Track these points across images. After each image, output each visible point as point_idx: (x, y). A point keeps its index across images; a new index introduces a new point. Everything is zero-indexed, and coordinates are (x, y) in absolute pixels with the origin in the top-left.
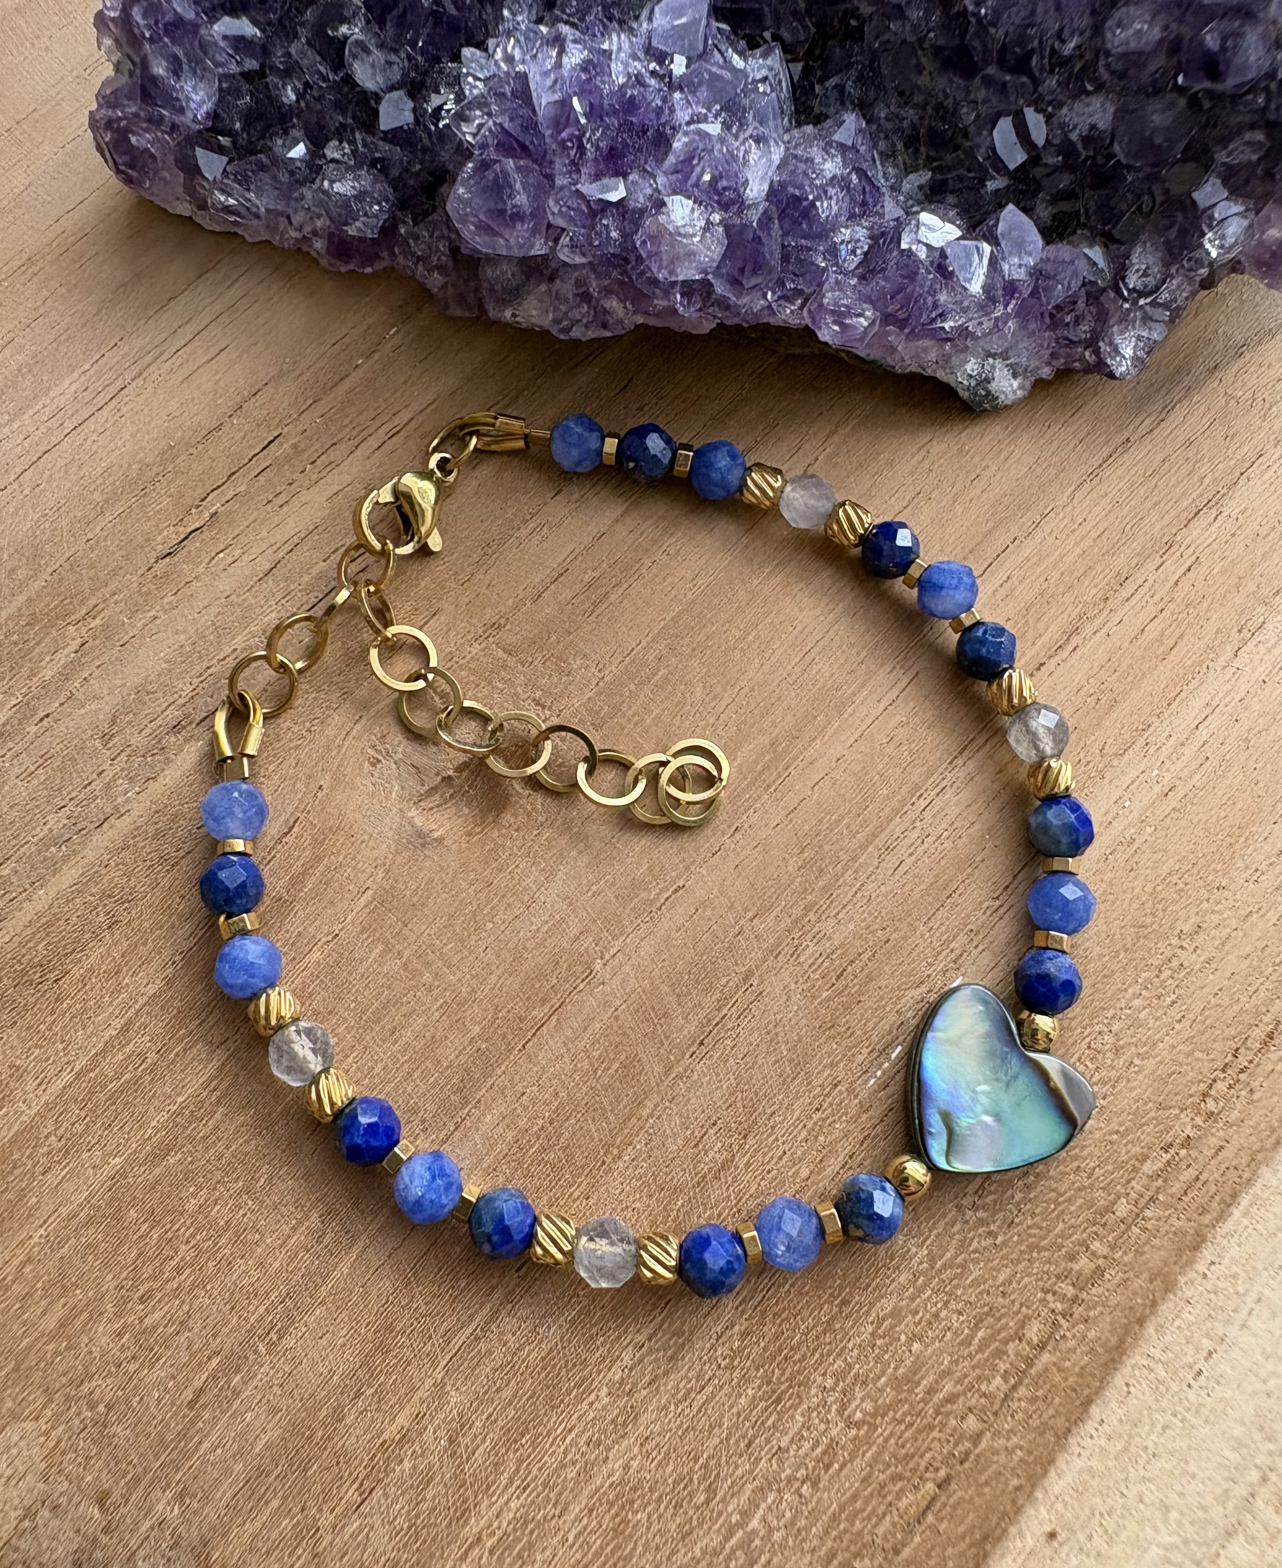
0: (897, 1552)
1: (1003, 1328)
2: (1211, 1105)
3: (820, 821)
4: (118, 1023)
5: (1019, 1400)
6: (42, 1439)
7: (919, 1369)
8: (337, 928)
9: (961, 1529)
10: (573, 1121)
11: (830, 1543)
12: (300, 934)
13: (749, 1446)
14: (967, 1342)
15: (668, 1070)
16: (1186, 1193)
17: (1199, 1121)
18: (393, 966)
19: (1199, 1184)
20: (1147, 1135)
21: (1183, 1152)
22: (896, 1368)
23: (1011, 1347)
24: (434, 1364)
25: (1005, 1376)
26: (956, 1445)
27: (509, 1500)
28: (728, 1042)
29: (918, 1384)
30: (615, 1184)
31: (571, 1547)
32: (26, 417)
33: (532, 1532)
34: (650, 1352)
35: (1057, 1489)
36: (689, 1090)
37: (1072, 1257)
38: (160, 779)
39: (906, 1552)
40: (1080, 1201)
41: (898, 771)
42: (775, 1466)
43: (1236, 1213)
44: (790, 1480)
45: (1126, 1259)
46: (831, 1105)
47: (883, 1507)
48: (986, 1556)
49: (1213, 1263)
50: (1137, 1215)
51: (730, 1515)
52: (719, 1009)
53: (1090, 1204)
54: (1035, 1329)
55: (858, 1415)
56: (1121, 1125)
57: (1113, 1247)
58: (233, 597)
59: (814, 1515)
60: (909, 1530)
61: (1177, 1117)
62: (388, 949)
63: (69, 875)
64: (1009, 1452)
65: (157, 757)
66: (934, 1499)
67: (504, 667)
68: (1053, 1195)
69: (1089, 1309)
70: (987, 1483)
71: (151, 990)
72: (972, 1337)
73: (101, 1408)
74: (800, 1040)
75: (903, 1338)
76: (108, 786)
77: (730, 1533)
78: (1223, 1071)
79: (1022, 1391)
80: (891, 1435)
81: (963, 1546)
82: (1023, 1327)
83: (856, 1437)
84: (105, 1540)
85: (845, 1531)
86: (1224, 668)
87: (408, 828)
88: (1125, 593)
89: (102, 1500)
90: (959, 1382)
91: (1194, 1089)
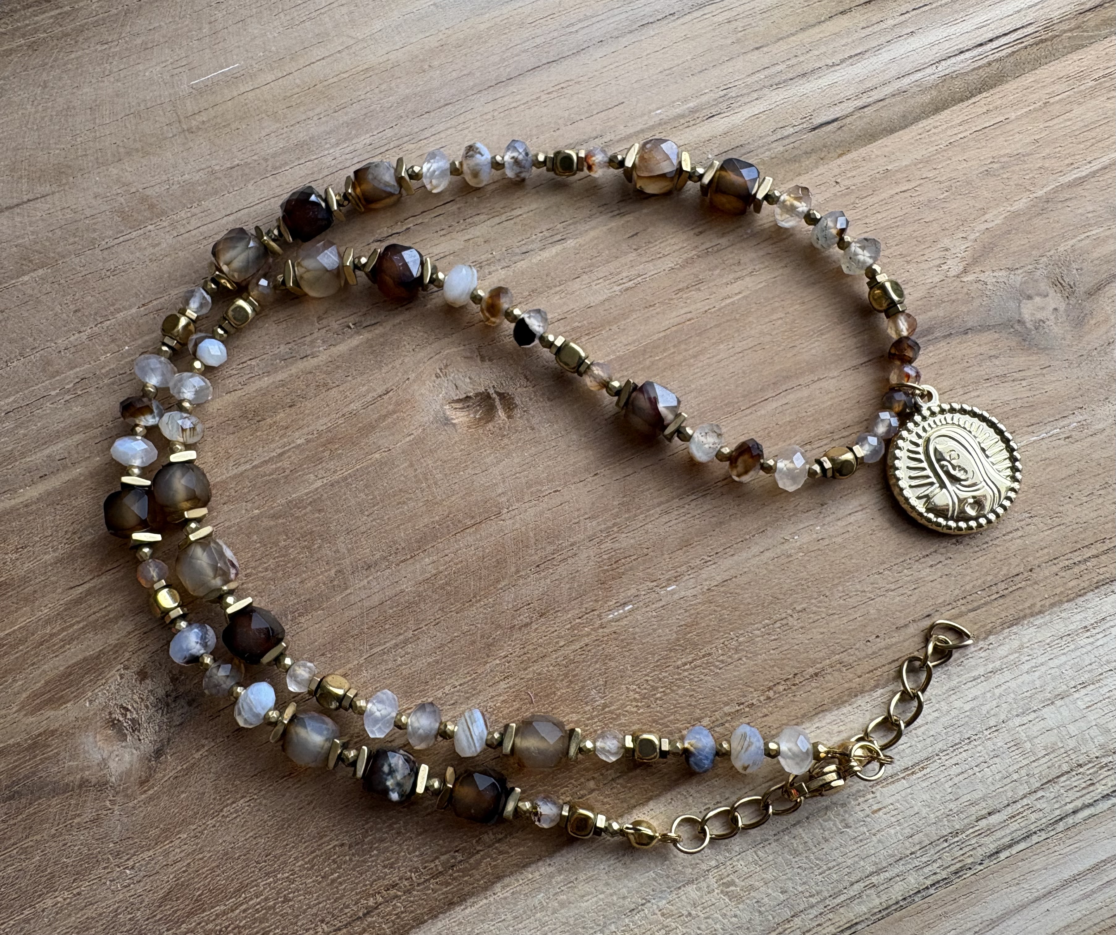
2: (771, 694)
4: (279, 451)
8: (392, 447)
10: (464, 577)
12: (373, 443)
15: (517, 572)
17: (762, 699)
18: (411, 473)
20: (734, 694)
21: (747, 709)
24: (361, 656)
28: (551, 571)
30: (472, 612)
32: (338, 149)
36: (524, 584)
38: (337, 347)
46: (587, 618)
52: (553, 554)
61: (752, 693)
62: (411, 465)
63: (281, 376)
65: (340, 336)
71: (299, 442)
74: (585, 584)
78: (785, 681)
87: (442, 414)
91: (766, 683)
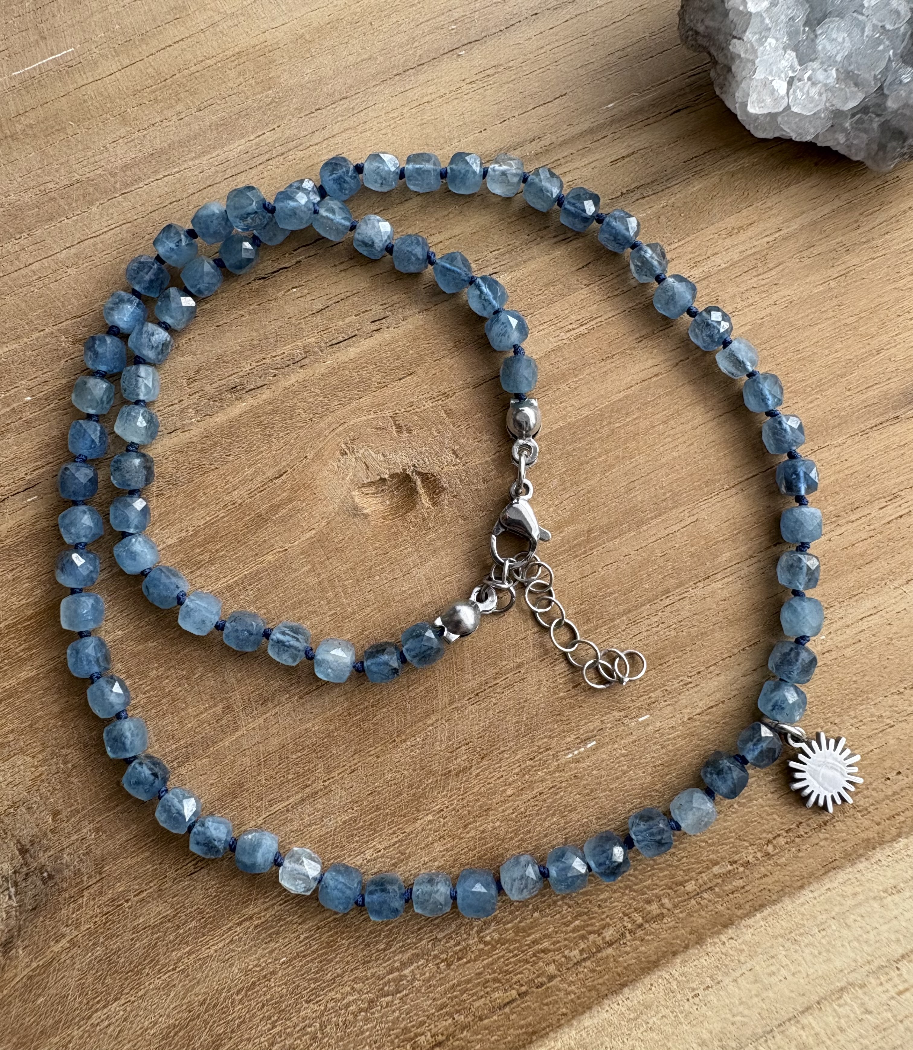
0: (481, 1019)
1: (592, 925)
3: (600, 589)
5: (585, 967)
6: (33, 769)
7: (532, 928)
8: (287, 546)
9: (522, 1022)
10: (385, 710)
11: (445, 999)
12: (265, 541)
13: (419, 929)
14: (566, 924)
15: (451, 703)
16: (733, 893)
17: (759, 855)
18: (312, 580)
19: (743, 891)
20: (724, 850)
21: (741, 869)
22: (520, 922)
23: (592, 937)
24: (259, 814)
25: (582, 951)
26: (538, 976)
27: (274, 904)
28: (493, 700)
29: (528, 936)
30: (396, 755)
31: (300, 942)
32: (205, 159)
33: (281, 926)
34: (382, 857)
35: (586, 1025)
36: (459, 719)
37: (649, 902)
38: (214, 417)
39: (486, 1021)
40: (666, 873)
41: (660, 576)
42: (430, 946)
43: (758, 915)
44: (436, 957)
45: (681, 915)
46: (540, 759)
47: (482, 993)
48: (531, 1042)
49: (732, 938)
50: (698, 894)
51: (395, 962)
52: (495, 679)
53: (673, 876)
54: (610, 933)
55: (488, 938)
56: (710, 839)
57: (675, 906)
58: (293, 320)
59: (442, 981)
60: (493, 1011)
61: (746, 848)
62: (313, 569)
64: (568, 993)
65: (217, 403)
66: (513, 1001)
67: (442, 423)
68: (651, 862)
69: (646, 934)
70: (547, 1004)
72: (571, 922)
73: (70, 765)
74: (536, 715)
75: (531, 907)
76: (182, 411)
77: (391, 972)
78: (787, 832)
79: (588, 963)
80: (503, 956)
81: (520, 1031)
82: (604, 928)
83: (483, 949)
84: (50, 835)
85: (456, 997)
86: (896, 588)
87: (350, 501)
88: (853, 517)
89: (55, 814)
90: (554, 943)
91: (764, 835)
